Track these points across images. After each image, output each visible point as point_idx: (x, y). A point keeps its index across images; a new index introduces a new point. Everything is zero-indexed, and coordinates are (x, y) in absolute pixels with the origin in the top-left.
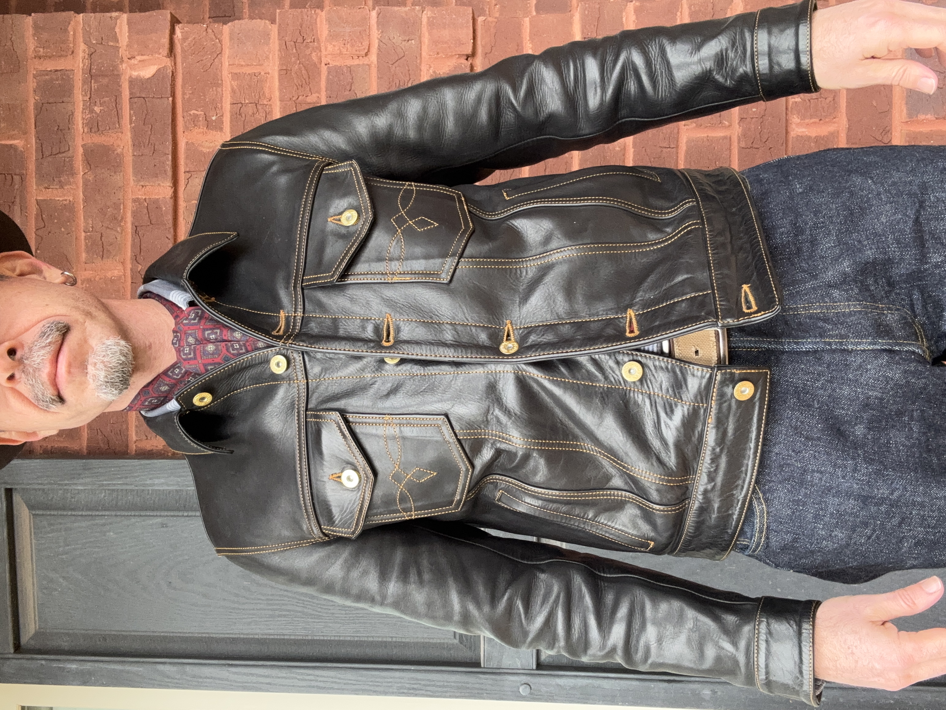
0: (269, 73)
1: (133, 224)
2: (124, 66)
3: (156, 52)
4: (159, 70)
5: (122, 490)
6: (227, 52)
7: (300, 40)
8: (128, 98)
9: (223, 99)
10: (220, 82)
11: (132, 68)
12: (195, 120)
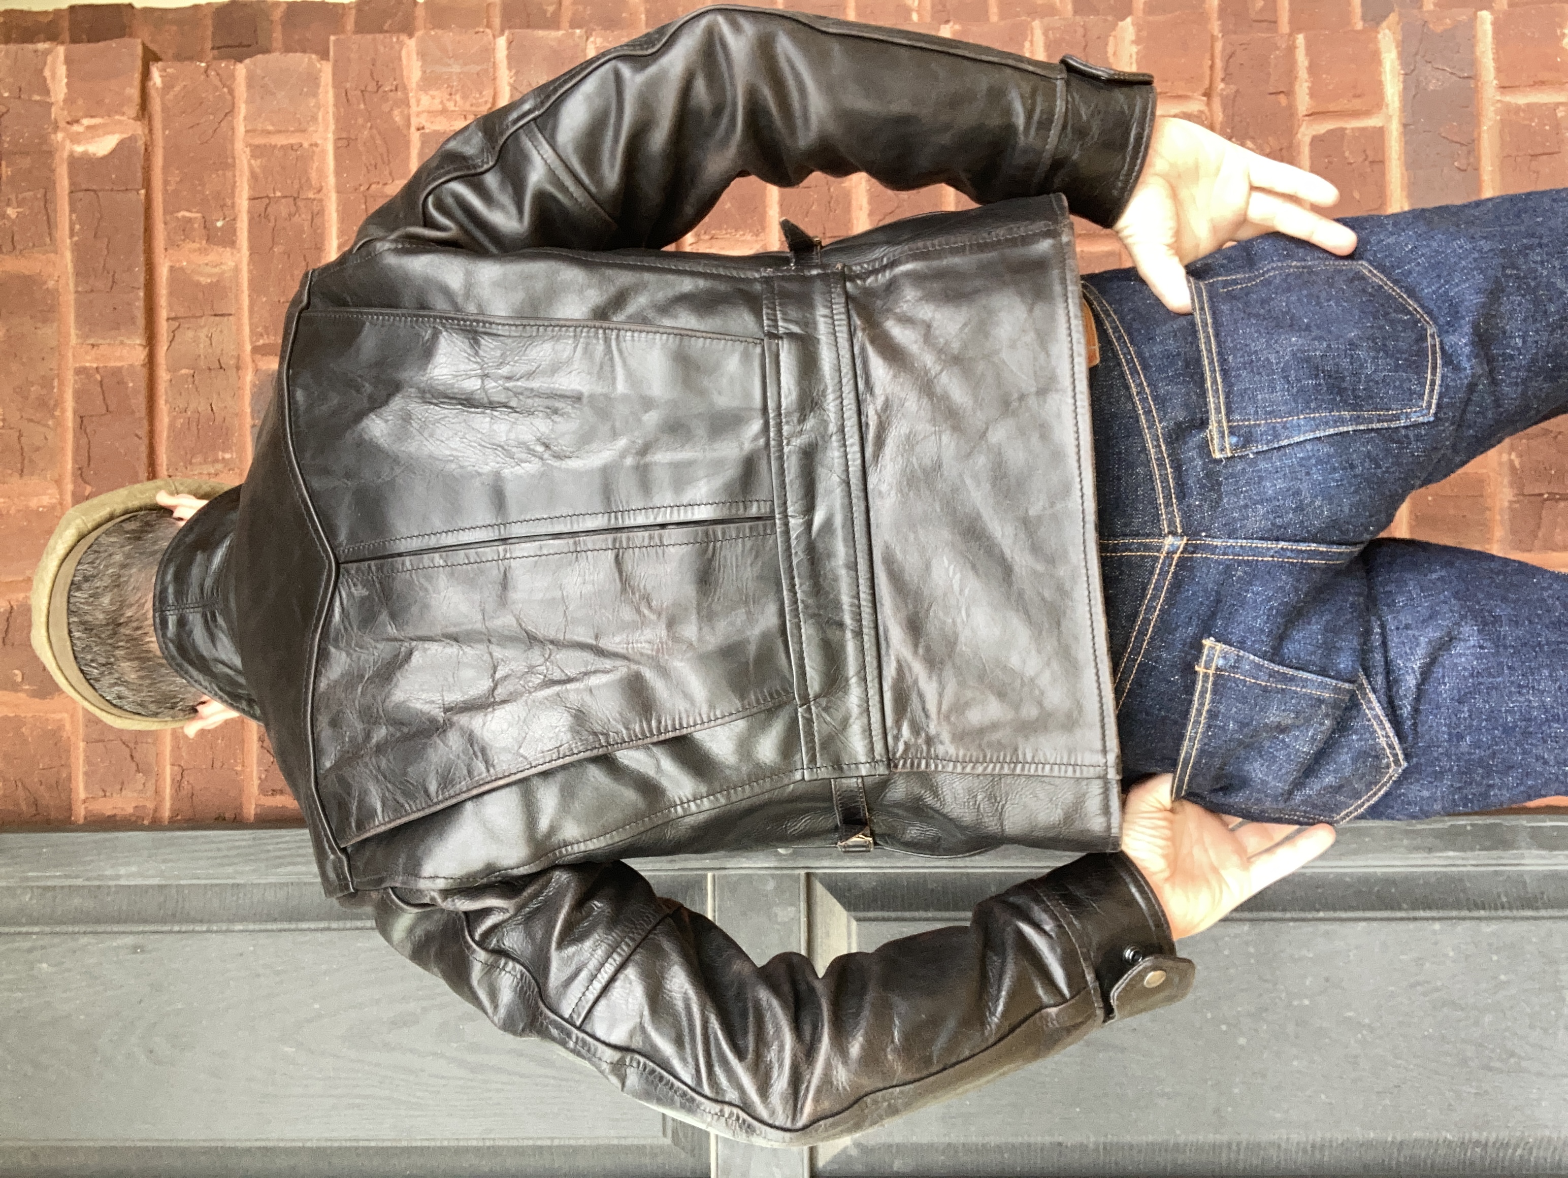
0: (316, 145)
1: (75, 412)
2: (60, 136)
3: (116, 112)
4: (121, 143)
5: (62, 887)
6: (242, 109)
7: (372, 87)
8: (67, 192)
9: (237, 191)
10: (230, 161)
11: (76, 139)
12: (185, 228)
